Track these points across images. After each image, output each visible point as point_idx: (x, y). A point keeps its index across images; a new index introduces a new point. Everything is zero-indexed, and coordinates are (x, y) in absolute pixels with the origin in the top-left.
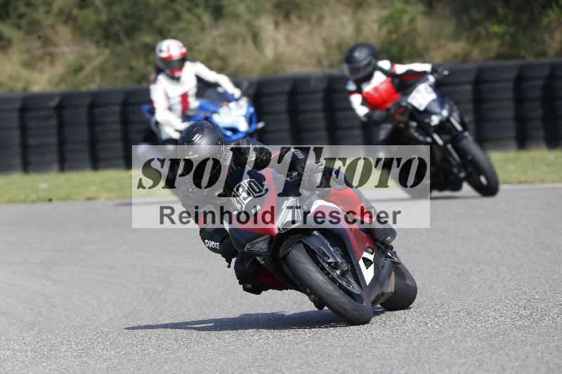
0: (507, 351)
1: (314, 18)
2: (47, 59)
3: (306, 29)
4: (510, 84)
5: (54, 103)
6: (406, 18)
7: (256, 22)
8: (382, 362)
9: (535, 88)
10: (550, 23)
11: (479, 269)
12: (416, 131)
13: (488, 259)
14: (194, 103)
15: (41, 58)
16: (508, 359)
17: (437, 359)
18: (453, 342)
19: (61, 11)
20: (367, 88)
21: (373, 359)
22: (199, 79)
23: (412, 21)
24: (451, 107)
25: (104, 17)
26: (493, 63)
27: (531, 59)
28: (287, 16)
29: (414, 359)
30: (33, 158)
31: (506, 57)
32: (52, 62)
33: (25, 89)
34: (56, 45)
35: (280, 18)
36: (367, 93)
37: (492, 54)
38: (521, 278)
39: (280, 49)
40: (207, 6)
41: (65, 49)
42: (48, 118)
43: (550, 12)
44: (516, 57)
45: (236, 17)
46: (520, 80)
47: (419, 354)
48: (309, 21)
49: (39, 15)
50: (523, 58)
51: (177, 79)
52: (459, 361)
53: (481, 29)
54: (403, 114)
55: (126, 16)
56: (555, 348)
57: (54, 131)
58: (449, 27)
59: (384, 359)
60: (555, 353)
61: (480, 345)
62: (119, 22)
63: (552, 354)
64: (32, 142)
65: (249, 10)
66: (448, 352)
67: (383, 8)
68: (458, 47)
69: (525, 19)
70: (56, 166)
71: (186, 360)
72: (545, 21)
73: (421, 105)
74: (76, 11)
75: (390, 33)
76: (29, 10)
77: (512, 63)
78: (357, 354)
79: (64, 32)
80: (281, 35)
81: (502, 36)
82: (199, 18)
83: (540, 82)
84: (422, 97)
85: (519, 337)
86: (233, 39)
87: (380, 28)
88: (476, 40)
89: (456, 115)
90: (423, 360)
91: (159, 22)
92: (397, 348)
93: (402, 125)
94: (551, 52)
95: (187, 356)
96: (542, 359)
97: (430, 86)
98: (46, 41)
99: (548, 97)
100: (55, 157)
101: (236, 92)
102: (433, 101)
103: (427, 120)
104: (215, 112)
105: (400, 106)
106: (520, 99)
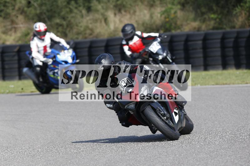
0: (218, 159)
1: (132, 11)
2: (13, 30)
3: (128, 16)
4: (219, 41)
5: (16, 50)
6: (173, 12)
7: (106, 13)
8: (163, 164)
9: (230, 42)
10: (237, 13)
11: (206, 123)
12: (152, 62)
13: (210, 118)
14: (49, 50)
15: (11, 30)
16: (218, 162)
17: (187, 162)
18: (194, 155)
19: (19, 9)
20: (131, 43)
21: (159, 162)
22: (52, 40)
23: (175, 13)
24: (167, 52)
25: (38, 12)
26: (211, 31)
27: (228, 30)
28: (120, 11)
29: (177, 162)
30: (7, 74)
31: (217, 28)
32: (15, 32)
33: (3, 43)
34: (17, 24)
35: (117, 12)
36: (131, 45)
37: (211, 27)
38: (224, 126)
39: (117, 25)
40: (84, 7)
41: (21, 26)
42: (14, 56)
43: (237, 9)
44: (221, 28)
45: (97, 11)
46: (223, 38)
47: (179, 160)
48: (129, 13)
49: (9, 10)
50: (225, 29)
51: (43, 40)
52: (197, 163)
53: (206, 16)
54: (146, 55)
55: (48, 11)
56: (239, 157)
57: (16, 62)
58: (192, 15)
59: (164, 162)
60: (239, 159)
61: (206, 156)
62: (45, 13)
63: (238, 160)
64: (6, 67)
65: (103, 8)
66: (192, 159)
67: (162, 7)
68: (196, 24)
69: (225, 12)
70: (17, 77)
71: (75, 163)
72: (234, 13)
73: (154, 51)
74: (26, 9)
75: (165, 18)
76: (5, 8)
77: (220, 31)
78: (151, 160)
79: (21, 18)
80: (117, 19)
81: (215, 19)
82: (81, 12)
83: (233, 40)
84: (155, 47)
85: (223, 153)
86: (96, 21)
87: (161, 16)
88: (204, 21)
89: (169, 55)
90: (181, 163)
91: (63, 13)
92: (169, 158)
93: (146, 60)
94: (237, 26)
95: (76, 161)
96: (234, 162)
97: (158, 43)
98: (13, 22)
99: (236, 47)
100: (17, 73)
101: (68, 46)
102: (160, 49)
103: (157, 57)
104: (58, 54)
105: (145, 51)
106: (223, 47)
